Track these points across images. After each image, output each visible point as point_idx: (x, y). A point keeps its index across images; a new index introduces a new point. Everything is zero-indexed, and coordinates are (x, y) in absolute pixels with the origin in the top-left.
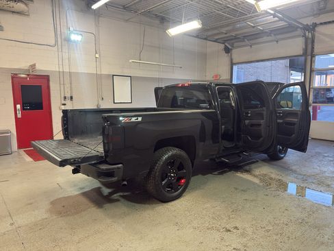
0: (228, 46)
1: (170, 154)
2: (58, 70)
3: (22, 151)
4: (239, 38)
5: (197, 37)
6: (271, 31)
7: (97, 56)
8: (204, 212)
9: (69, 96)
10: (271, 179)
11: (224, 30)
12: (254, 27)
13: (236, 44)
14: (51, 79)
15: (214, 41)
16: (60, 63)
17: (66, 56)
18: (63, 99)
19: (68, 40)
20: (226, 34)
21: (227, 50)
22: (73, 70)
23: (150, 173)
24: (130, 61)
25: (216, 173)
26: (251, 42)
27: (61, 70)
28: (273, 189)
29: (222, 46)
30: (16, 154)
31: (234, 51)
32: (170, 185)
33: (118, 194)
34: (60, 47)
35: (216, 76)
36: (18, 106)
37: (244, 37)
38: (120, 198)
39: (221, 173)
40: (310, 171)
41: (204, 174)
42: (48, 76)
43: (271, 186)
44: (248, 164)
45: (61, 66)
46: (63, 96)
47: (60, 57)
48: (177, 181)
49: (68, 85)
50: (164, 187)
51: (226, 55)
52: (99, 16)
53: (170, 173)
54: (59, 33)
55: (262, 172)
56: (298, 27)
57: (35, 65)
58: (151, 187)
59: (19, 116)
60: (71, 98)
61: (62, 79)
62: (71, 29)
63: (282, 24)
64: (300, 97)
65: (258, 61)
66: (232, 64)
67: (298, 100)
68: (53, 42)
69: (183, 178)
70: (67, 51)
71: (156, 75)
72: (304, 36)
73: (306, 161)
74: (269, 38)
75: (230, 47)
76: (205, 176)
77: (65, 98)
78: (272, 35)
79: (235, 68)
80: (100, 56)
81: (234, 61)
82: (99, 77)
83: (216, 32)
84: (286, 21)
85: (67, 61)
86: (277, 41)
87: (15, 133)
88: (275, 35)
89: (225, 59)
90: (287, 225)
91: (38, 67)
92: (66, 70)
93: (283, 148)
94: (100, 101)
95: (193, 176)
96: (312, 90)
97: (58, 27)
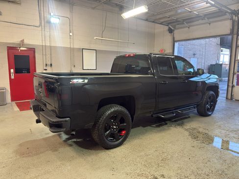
0: (171, 27)
1: (112, 110)
2: (41, 44)
3: (14, 103)
4: (179, 21)
5: (147, 20)
6: (205, 15)
7: (71, 34)
8: (138, 159)
9: (50, 64)
10: (199, 132)
11: (167, 15)
12: (190, 12)
13: (177, 26)
14: (36, 51)
15: (160, 24)
16: (44, 39)
17: (47, 34)
18: (45, 65)
19: (49, 22)
20: (169, 18)
21: (171, 31)
22: (53, 45)
23: (95, 125)
24: (95, 38)
25: (154, 126)
26: (189, 24)
27: (44, 44)
28: (199, 142)
29: (167, 28)
30: (9, 105)
31: (176, 32)
32: (112, 135)
33: (73, 140)
34: (43, 27)
35: (162, 50)
36: (12, 71)
37: (183, 20)
38: (73, 144)
39: (159, 126)
40: (232, 127)
41: (144, 126)
42: (34, 49)
43: (198, 139)
44: (182, 119)
45: (44, 42)
46: (45, 64)
47: (43, 34)
48: (119, 132)
49: (48, 56)
50: (107, 137)
51: (170, 34)
52: (73, 5)
53: (113, 125)
54: (42, 17)
55: (192, 127)
56: (227, 12)
57: (23, 40)
58: (95, 136)
59: (13, 77)
60: (51, 65)
61: (44, 51)
62: (52, 14)
63: (213, 9)
64: (227, 68)
65: (194, 39)
66: (174, 42)
67: (226, 70)
68: (38, 24)
69: (123, 130)
70: (48, 30)
71: (115, 49)
72: (232, 19)
73: (229, 118)
74: (203, 21)
75: (172, 28)
76: (145, 128)
77: (46, 65)
78: (206, 18)
79: (176, 44)
80: (73, 34)
81: (176, 39)
82: (72, 50)
83: (161, 16)
84: (217, 7)
85: (48, 38)
86: (210, 24)
87: (9, 90)
88: (208, 18)
89: (169, 37)
90: (208, 175)
91: (26, 42)
92: (48, 44)
93: (211, 107)
94: (73, 68)
95: (132, 128)
96: (237, 62)
97: (42, 12)
